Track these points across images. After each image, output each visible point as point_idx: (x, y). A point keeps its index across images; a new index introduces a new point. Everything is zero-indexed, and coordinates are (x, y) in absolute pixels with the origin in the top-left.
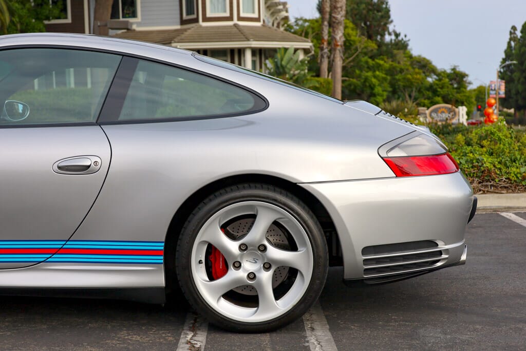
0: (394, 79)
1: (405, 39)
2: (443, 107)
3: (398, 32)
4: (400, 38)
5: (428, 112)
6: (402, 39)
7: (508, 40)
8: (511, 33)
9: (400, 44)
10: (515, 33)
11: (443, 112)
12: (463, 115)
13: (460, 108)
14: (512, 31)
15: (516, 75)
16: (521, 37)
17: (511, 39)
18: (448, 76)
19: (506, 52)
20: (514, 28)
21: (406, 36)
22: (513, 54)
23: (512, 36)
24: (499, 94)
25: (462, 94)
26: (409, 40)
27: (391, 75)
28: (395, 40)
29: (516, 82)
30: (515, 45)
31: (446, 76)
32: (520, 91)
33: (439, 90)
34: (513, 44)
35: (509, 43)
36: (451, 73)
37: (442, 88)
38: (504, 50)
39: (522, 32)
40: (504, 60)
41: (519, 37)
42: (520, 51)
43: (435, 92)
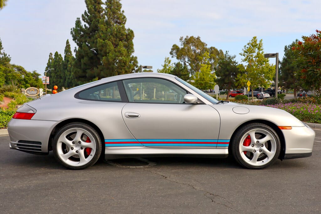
2: (32, 89)
4: (6, 56)
5: (25, 90)
6: (8, 57)
7: (48, 59)
10: (51, 56)
11: (32, 91)
12: (41, 92)
14: (50, 55)
15: (53, 74)
16: (55, 58)
17: (50, 59)
18: (32, 75)
19: (47, 64)
20: (51, 54)
22: (51, 65)
23: (50, 57)
24: (47, 82)
29: (53, 77)
32: (55, 81)
34: (51, 61)
35: (49, 60)
39: (55, 56)
40: (47, 68)
41: (53, 58)
42: (54, 64)
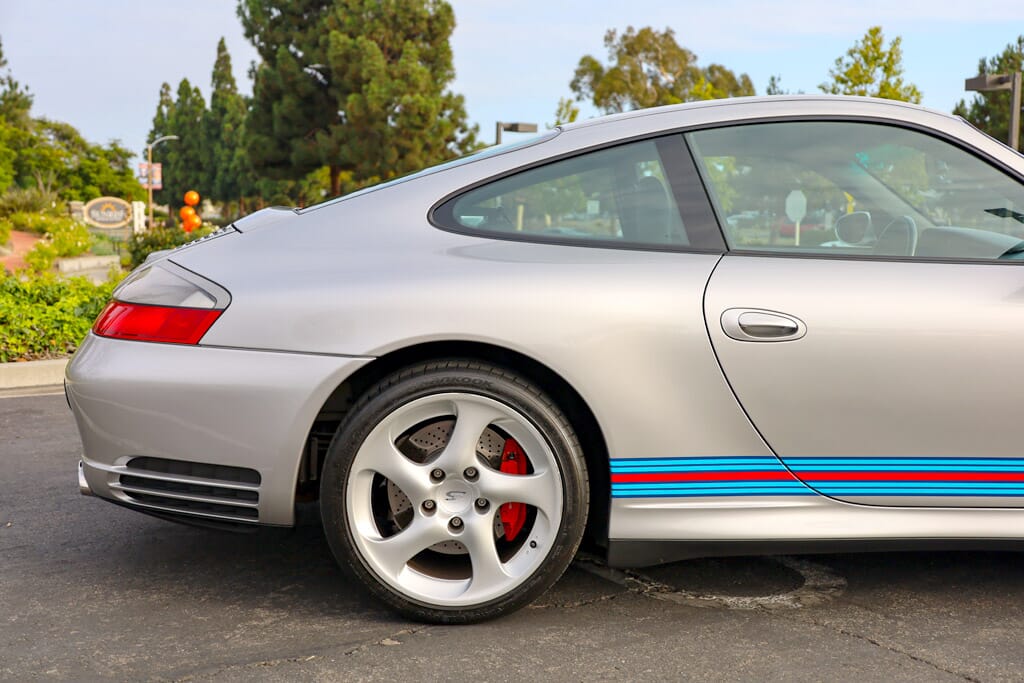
0: (20, 155)
1: (25, 93)
2: (108, 202)
3: (14, 80)
4: (18, 91)
5: (85, 208)
6: (22, 93)
7: (158, 104)
8: (162, 94)
9: (20, 99)
10: (167, 94)
11: (108, 209)
12: (139, 215)
13: (135, 204)
14: (164, 91)
15: (172, 156)
16: (179, 101)
17: (162, 103)
18: (106, 154)
19: (155, 120)
20: (166, 86)
21: (27, 88)
22: (166, 126)
23: (164, 98)
24: (153, 183)
25: (128, 183)
26: (32, 96)
27: (16, 149)
28: (10, 93)
29: (172, 167)
30: (169, 112)
31: (102, 154)
32: (179, 179)
33: (92, 175)
34: (165, 110)
35: (159, 108)
36: (109, 151)
37: (98, 172)
38: (151, 119)
39: (179, 93)
40: (153, 133)
41: (175, 100)
42: (177, 120)
43: (87, 180)
